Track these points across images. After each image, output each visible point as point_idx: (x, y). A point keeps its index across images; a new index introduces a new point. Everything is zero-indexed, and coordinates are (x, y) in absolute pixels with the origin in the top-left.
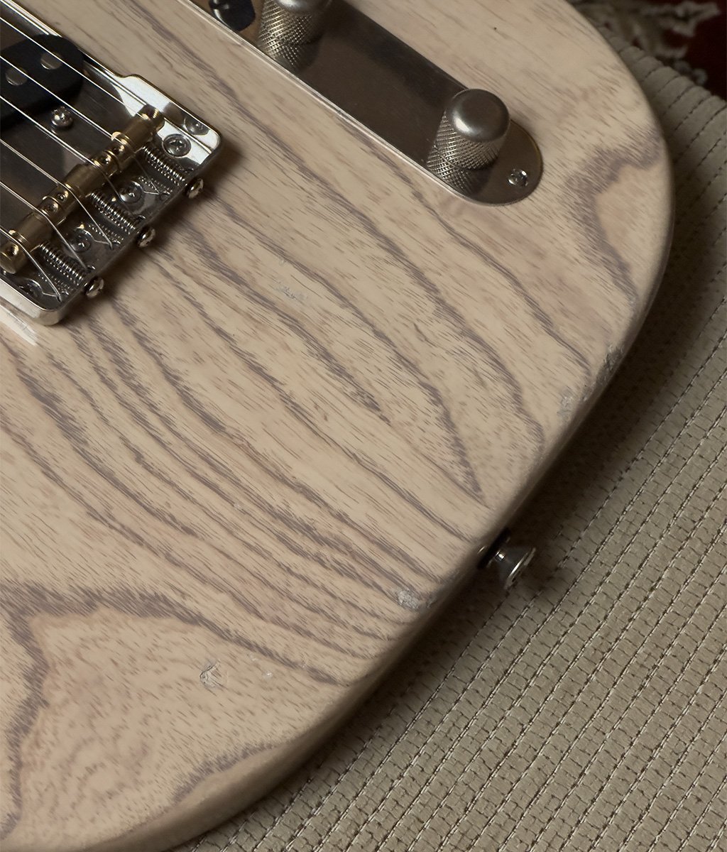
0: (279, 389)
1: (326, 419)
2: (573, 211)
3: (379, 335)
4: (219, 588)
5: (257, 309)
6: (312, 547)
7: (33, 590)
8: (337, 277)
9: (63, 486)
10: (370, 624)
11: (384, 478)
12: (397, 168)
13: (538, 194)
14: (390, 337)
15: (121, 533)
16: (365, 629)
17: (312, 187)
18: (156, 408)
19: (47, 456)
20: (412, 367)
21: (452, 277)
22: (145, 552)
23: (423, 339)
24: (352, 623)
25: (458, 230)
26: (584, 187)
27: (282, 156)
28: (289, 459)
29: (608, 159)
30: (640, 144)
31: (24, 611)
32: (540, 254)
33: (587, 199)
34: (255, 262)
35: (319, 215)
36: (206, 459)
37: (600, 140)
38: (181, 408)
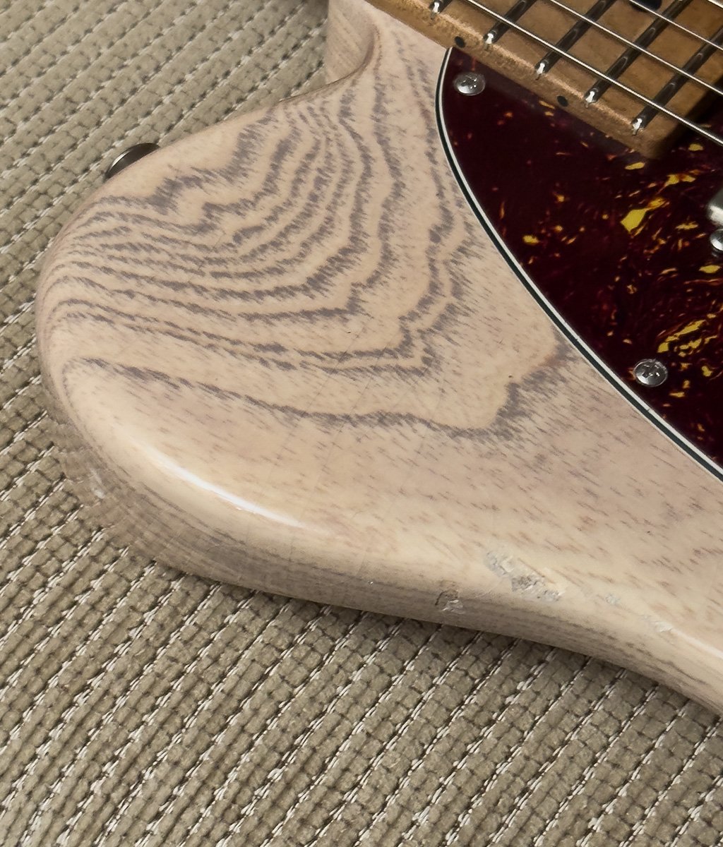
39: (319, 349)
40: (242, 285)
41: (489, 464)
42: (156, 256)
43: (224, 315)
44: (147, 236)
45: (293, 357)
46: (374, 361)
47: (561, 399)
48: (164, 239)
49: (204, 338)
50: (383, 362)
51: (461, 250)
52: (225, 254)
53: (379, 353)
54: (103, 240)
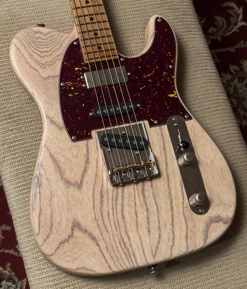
0: (137, 219)
1: (140, 228)
2: (206, 223)
3: (159, 221)
4: (105, 243)
5: (144, 204)
6: (123, 246)
7: (79, 224)
8: (160, 207)
9: (94, 211)
10: (123, 265)
11: (142, 244)
12: (183, 196)
13: (203, 216)
14: (160, 222)
15: (97, 224)
16: (122, 265)
17: (167, 190)
18: (117, 209)
19: (96, 205)
20: (160, 230)
21: (178, 220)
22: (98, 229)
23: (165, 227)
24: (120, 263)
25: (185, 213)
26: (211, 220)
27: (167, 181)
28: (130, 231)
31: (75, 226)
33: (210, 222)
34: (149, 196)
36: (118, 222)
38: (120, 211)
39: (36, 59)
40: (35, 47)
41: (40, 81)
42: (30, 38)
43: (31, 49)
44: (31, 35)
45: (33, 58)
46: (40, 64)
47: (53, 80)
48: (32, 37)
49: (27, 50)
50: (41, 64)
51: (59, 59)
52: (37, 43)
53: (41, 63)
54: (27, 33)
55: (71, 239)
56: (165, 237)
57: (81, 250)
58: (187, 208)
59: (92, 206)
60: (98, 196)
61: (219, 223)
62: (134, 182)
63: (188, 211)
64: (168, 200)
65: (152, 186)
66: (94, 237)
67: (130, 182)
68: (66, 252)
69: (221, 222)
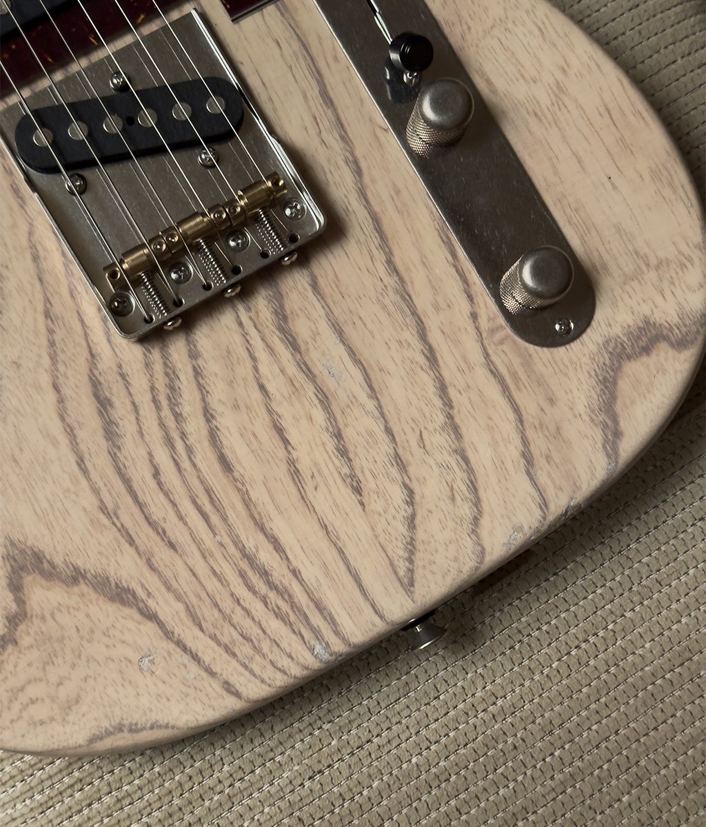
0: (289, 452)
1: (316, 489)
2: (597, 370)
3: (389, 431)
4: (179, 598)
5: (300, 377)
6: (262, 588)
8: (376, 368)
9: (88, 478)
10: (284, 662)
11: (341, 552)
12: (468, 285)
13: (575, 345)
14: (395, 435)
15: (119, 530)
16: (279, 665)
17: (391, 281)
18: (186, 437)
19: (86, 451)
20: (402, 466)
21: (469, 398)
22: (131, 551)
23: (422, 446)
24: (271, 657)
25: (494, 358)
26: (618, 350)
27: (378, 245)
28: (273, 513)
29: (650, 331)
30: (685, 326)
31: (22, 568)
32: (552, 401)
33: (615, 362)
34: (315, 335)
35: (384, 307)
36: (209, 491)
37: (652, 310)
38: (206, 443)
55: (22, 627)
56: (431, 489)
57: (84, 658)
58: (499, 336)
59: (72, 459)
60: (84, 408)
61: (654, 353)
62: (227, 295)
63: (505, 347)
64: (405, 328)
65: (315, 286)
66: (123, 589)
67: (212, 304)
68: (22, 689)
69: (663, 345)
